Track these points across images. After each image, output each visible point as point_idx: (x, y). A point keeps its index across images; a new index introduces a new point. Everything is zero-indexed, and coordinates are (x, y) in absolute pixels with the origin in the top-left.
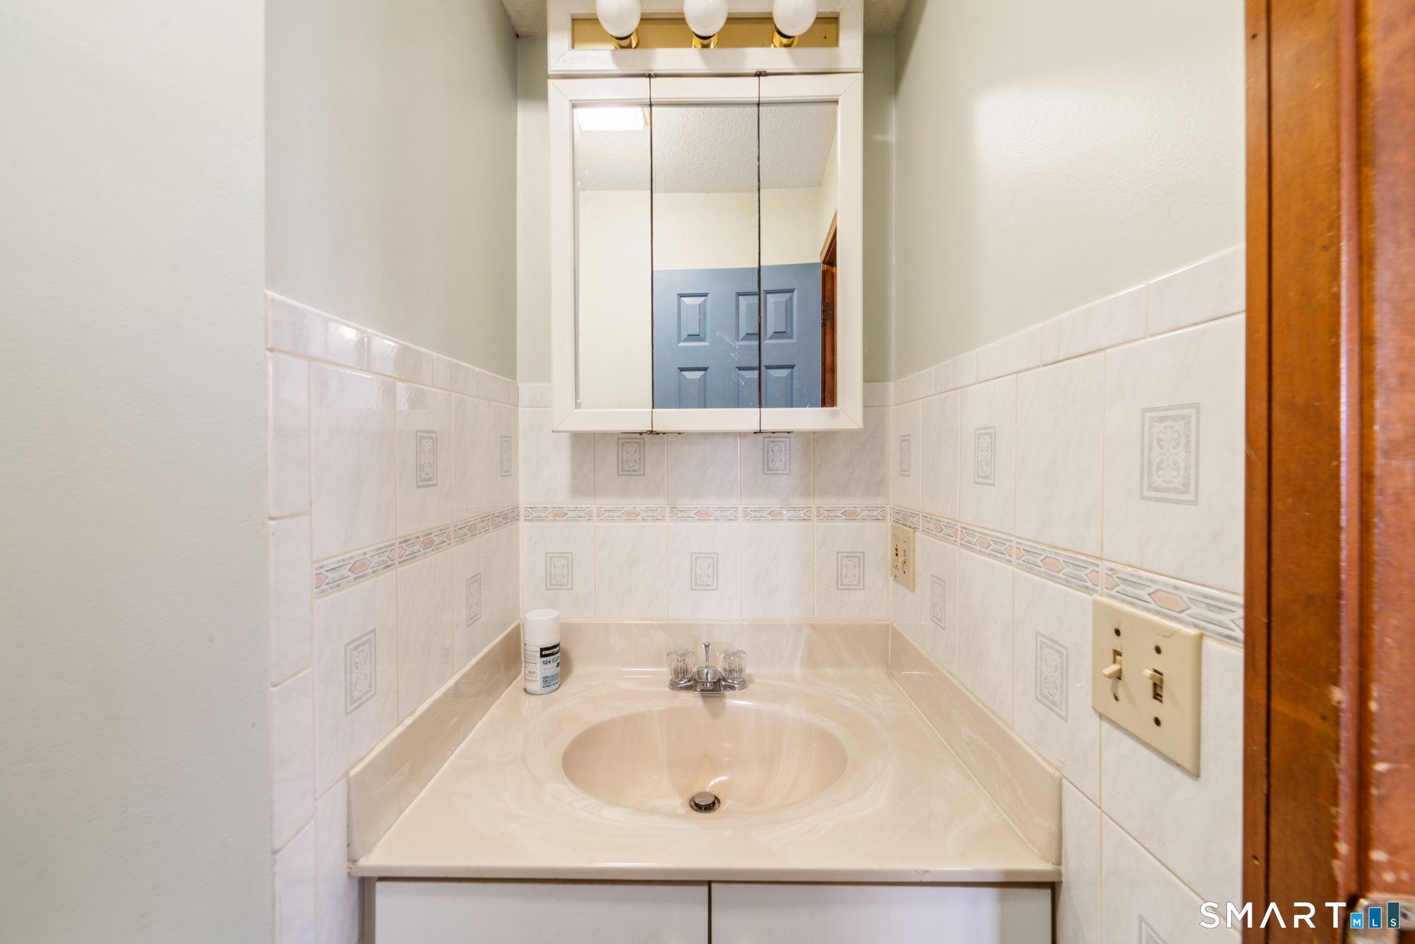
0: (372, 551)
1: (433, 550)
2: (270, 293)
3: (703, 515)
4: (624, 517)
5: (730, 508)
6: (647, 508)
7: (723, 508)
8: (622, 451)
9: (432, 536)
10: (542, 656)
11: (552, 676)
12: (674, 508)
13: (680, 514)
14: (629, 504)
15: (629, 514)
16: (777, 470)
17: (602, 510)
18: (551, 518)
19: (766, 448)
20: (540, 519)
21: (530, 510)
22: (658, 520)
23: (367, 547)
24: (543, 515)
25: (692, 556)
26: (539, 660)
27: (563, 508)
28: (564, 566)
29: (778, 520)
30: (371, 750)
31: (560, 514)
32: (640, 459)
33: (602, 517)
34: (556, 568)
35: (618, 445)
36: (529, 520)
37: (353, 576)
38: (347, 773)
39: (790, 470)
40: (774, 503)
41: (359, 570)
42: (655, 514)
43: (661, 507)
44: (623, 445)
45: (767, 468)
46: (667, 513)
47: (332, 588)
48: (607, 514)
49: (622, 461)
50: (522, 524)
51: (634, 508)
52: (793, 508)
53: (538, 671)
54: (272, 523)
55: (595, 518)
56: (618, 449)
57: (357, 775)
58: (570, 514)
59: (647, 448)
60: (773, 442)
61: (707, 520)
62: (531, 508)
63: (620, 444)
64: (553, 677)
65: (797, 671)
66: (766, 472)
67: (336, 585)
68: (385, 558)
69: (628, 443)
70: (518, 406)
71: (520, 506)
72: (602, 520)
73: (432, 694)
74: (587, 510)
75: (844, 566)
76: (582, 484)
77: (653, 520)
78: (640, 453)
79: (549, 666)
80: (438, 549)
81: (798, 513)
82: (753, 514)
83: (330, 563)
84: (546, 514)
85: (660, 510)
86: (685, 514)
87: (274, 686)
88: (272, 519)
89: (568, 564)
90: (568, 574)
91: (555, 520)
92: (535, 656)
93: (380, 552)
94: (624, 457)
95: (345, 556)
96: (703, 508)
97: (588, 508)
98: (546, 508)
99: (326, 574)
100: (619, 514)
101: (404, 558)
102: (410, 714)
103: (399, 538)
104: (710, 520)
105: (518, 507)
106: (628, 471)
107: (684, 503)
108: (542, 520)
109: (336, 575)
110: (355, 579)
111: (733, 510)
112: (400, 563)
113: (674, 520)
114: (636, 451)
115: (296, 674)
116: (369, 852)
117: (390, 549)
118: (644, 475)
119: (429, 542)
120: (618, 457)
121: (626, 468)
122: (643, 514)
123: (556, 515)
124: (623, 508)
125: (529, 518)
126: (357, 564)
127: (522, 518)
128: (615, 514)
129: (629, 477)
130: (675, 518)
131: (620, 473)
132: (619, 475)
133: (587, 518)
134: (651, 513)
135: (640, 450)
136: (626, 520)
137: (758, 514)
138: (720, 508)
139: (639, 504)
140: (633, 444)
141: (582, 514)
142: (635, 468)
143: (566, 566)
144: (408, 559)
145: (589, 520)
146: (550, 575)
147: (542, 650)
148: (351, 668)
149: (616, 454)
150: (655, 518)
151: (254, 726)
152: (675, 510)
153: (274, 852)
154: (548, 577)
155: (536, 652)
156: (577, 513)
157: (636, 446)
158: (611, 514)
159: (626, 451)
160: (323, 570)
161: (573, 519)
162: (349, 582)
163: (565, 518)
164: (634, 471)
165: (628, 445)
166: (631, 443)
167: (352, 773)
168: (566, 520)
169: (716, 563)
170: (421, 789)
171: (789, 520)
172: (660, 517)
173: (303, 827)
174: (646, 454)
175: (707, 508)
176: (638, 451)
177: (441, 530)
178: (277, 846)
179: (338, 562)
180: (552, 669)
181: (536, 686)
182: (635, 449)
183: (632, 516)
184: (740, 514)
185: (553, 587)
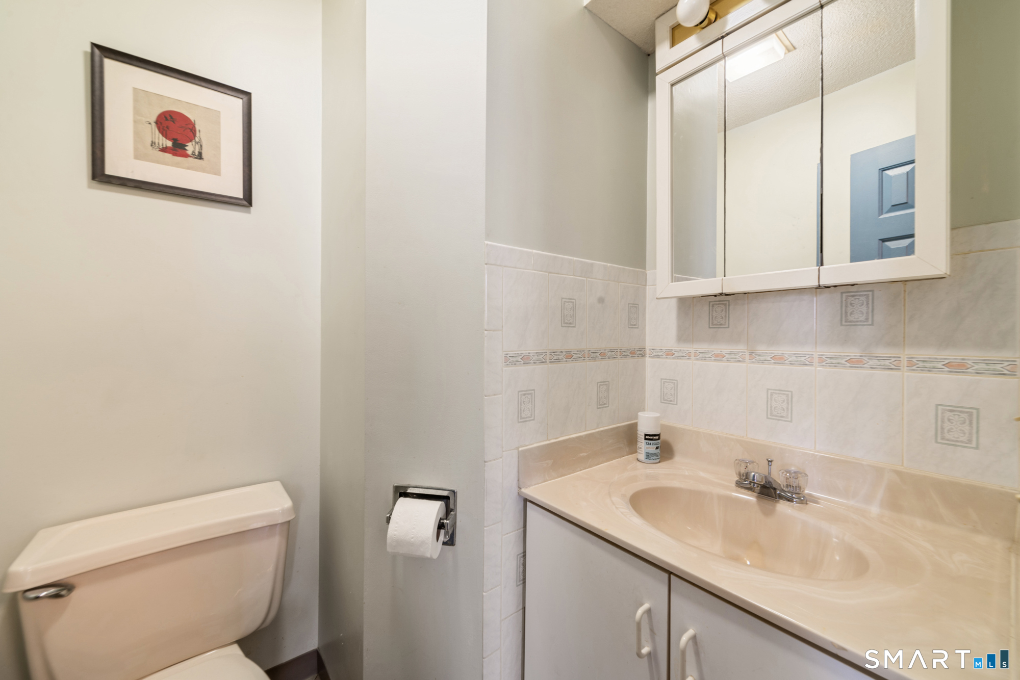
0: (533, 353)
1: (572, 361)
2: (486, 242)
3: (779, 360)
4: (713, 358)
5: (805, 354)
6: (731, 352)
7: (797, 354)
8: (713, 311)
9: (572, 353)
10: (646, 439)
11: (652, 454)
12: (752, 353)
13: (758, 358)
14: (717, 348)
15: (717, 355)
16: (857, 321)
17: (697, 352)
18: (664, 356)
19: (844, 302)
20: (658, 357)
21: (652, 351)
22: (740, 361)
23: (531, 350)
24: (660, 354)
25: (767, 392)
26: (644, 442)
27: (672, 350)
28: (672, 388)
29: (858, 367)
30: (531, 445)
31: (670, 354)
32: (726, 316)
33: (698, 358)
34: (667, 389)
35: (710, 307)
36: (651, 357)
37: (523, 362)
38: (518, 448)
39: (873, 321)
40: (853, 352)
41: (526, 360)
42: (737, 357)
43: (742, 352)
44: (713, 306)
45: (846, 319)
46: (747, 356)
47: (512, 364)
48: (701, 355)
49: (712, 318)
50: (648, 360)
51: (721, 351)
52: (877, 357)
53: (643, 448)
54: (486, 332)
55: (693, 357)
56: (709, 309)
57: (522, 451)
58: (676, 354)
59: (731, 307)
60: (853, 296)
61: (782, 363)
62: (653, 349)
63: (711, 306)
64: (654, 455)
65: (874, 509)
66: (844, 323)
67: (515, 363)
68: (541, 358)
69: (717, 304)
70: (646, 285)
71: (646, 348)
72: (697, 359)
73: (570, 435)
74: (688, 352)
75: (946, 420)
76: (684, 336)
77: (736, 361)
78: (726, 311)
79: (649, 446)
80: (576, 360)
81: (882, 362)
82: (829, 361)
83: (511, 353)
84: (662, 353)
85: (741, 354)
86: (762, 358)
87: (486, 396)
88: (486, 330)
89: (674, 387)
90: (674, 394)
91: (667, 358)
92: (641, 438)
93: (538, 354)
94: (714, 314)
95: (519, 352)
96: (778, 353)
97: (688, 350)
98: (661, 349)
99: (510, 358)
100: (710, 355)
101: (552, 360)
102: (555, 439)
103: (550, 350)
104: (785, 363)
105: (645, 348)
106: (717, 325)
107: (761, 349)
108: (659, 357)
109: (514, 359)
110: (524, 363)
111: (808, 356)
112: (550, 362)
113: (753, 362)
114: (722, 310)
115: (495, 395)
116: (527, 488)
117: (544, 354)
118: (728, 327)
119: (569, 356)
120: (709, 315)
121: (715, 322)
122: (727, 356)
123: (667, 354)
124: (713, 351)
125: (652, 355)
126: (525, 357)
127: (647, 355)
128: (707, 356)
129: (717, 329)
130: (753, 360)
131: (711, 326)
132: (710, 328)
133: (687, 357)
134: (733, 356)
135: (726, 309)
136: (715, 360)
137: (834, 361)
138: (795, 354)
139: (724, 348)
140: (720, 305)
141: (684, 354)
142: (722, 322)
143: (673, 389)
144: (555, 362)
145: (688, 359)
146: (664, 394)
147: (646, 435)
148: (521, 402)
149: (708, 313)
150: (737, 360)
151: (480, 410)
152: (753, 354)
153: (485, 462)
154: (662, 395)
155: (642, 435)
156: (681, 354)
157: (723, 307)
158: (703, 355)
159: (715, 310)
160: (508, 356)
161: (679, 358)
162: (521, 364)
163: (673, 356)
164: (721, 324)
165: (716, 306)
166: (719, 304)
167: (520, 449)
168: (674, 358)
169: (790, 400)
170: (559, 477)
171: (871, 368)
172: (741, 360)
173: (497, 459)
174: (730, 312)
175: (783, 353)
176: (724, 310)
177: (578, 351)
178: (486, 460)
179: (515, 354)
180: (652, 449)
181: (642, 457)
182: (722, 309)
183: (719, 357)
184: (816, 360)
185: (665, 402)
